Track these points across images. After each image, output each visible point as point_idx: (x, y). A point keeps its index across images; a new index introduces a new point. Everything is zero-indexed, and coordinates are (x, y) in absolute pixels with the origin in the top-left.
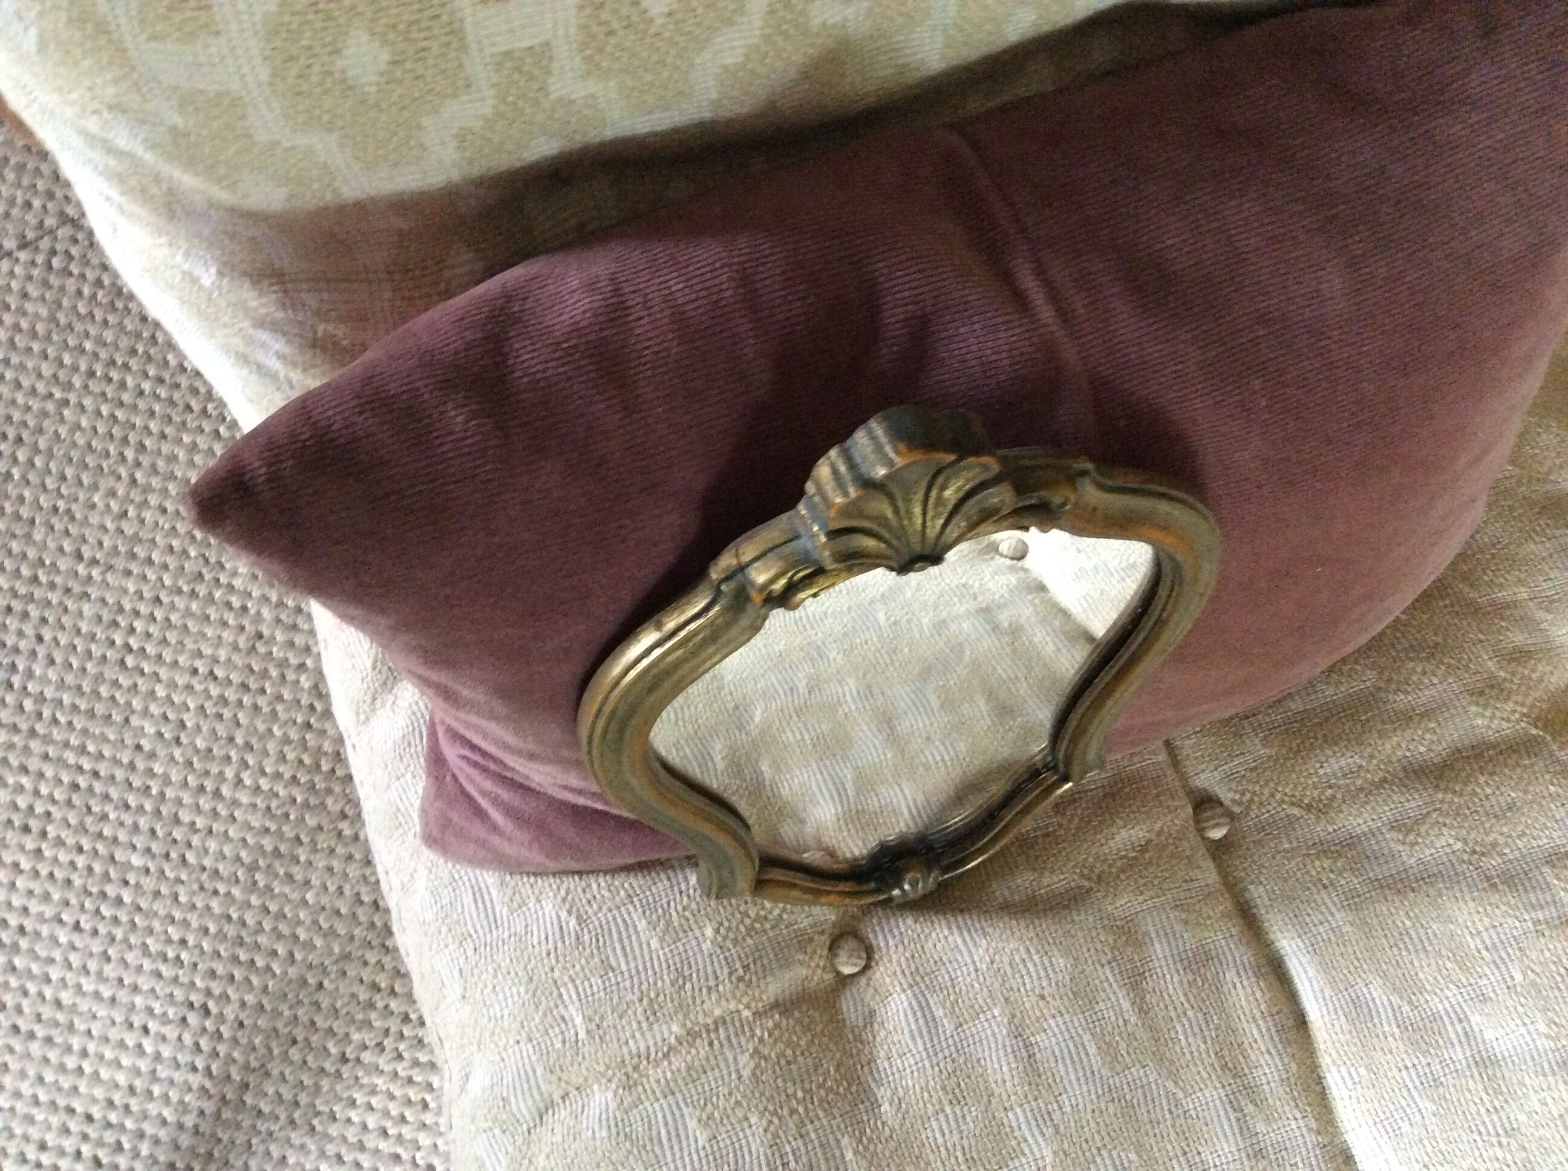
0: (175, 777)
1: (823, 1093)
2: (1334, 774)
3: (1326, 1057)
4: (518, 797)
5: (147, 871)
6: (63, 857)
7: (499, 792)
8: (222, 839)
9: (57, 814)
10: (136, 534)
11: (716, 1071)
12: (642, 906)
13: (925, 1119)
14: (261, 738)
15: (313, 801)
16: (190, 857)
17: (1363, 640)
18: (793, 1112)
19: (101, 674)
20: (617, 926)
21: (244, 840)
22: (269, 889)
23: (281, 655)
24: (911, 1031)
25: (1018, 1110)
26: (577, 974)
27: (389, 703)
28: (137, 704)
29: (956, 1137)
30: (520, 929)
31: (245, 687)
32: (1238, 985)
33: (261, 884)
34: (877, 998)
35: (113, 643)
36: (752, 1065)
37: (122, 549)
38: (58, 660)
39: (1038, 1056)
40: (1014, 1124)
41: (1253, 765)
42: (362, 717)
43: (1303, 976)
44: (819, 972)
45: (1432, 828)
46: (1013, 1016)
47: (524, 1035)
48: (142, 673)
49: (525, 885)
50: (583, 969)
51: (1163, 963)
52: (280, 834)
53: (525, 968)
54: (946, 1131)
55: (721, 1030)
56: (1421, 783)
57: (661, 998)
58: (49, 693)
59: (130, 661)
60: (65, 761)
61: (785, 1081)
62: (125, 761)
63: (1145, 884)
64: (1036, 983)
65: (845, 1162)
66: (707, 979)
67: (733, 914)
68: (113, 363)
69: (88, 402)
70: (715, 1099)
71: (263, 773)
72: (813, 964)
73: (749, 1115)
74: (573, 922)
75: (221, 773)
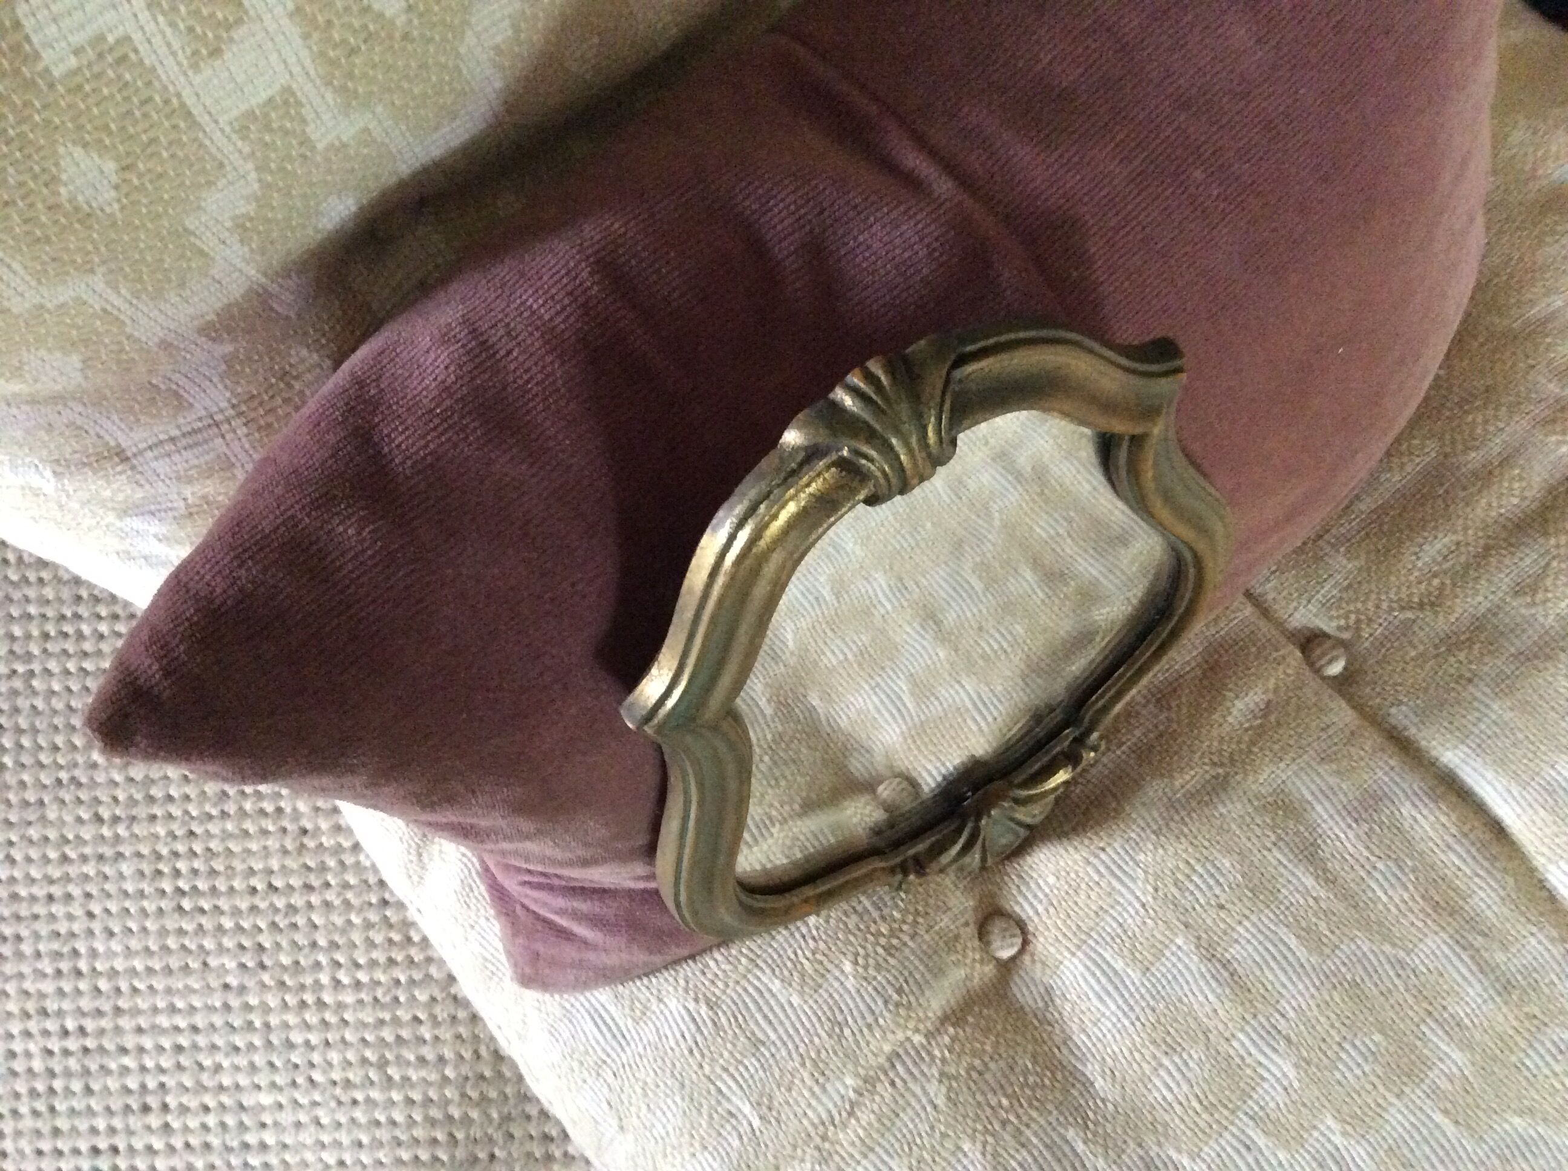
0: (273, 1001)
1: (1028, 1092)
2: (1434, 561)
3: (1539, 857)
4: (597, 903)
5: (280, 1106)
6: (193, 1123)
7: (575, 904)
8: (341, 1046)
9: (170, 1081)
10: (147, 777)
11: (909, 1110)
12: (769, 966)
13: (1145, 1080)
14: (343, 932)
15: (417, 976)
16: (317, 1076)
17: (1410, 411)
18: (1004, 1123)
19: (163, 927)
20: (750, 995)
21: (363, 1040)
22: (406, 1079)
23: (332, 842)
24: (1097, 994)
25: (1241, 1036)
26: (728, 1062)
27: (436, 853)
28: (209, 944)
29: (1185, 1087)
30: (653, 1038)
31: (308, 887)
32: (1419, 816)
33: (397, 1078)
34: (1048, 972)
35: (163, 892)
36: (944, 1090)
37: (139, 796)
38: (116, 930)
39: (1239, 969)
40: (1242, 1052)
41: (1346, 583)
42: (415, 878)
43: (1484, 783)
44: (978, 965)
45: (1556, 578)
46: (1199, 938)
47: (697, 1145)
48: (202, 911)
49: (639, 989)
50: (731, 1053)
51: (1331, 823)
52: (396, 1021)
53: (673, 1075)
54: (1172, 1085)
55: (899, 1067)
56: (1529, 536)
57: (823, 1054)
58: (119, 965)
59: (186, 904)
60: (159, 1027)
61: (983, 1093)
62: (218, 1004)
63: (1282, 748)
64: (1209, 894)
65: (1077, 1155)
66: (863, 1018)
67: (866, 940)
68: (63, 617)
69: (53, 665)
70: (918, 1141)
71: (357, 966)
72: (968, 961)
73: (960, 1143)
74: (704, 1009)
75: (317, 982)
